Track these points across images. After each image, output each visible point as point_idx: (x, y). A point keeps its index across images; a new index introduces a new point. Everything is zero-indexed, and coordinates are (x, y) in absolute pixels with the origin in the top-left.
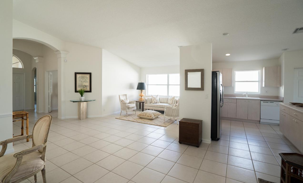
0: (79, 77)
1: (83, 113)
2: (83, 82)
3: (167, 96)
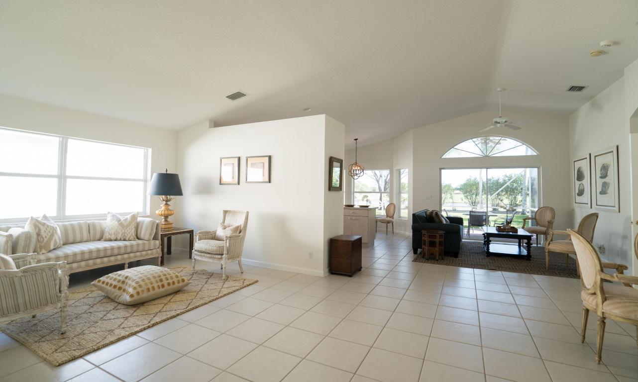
3: (57, 216)
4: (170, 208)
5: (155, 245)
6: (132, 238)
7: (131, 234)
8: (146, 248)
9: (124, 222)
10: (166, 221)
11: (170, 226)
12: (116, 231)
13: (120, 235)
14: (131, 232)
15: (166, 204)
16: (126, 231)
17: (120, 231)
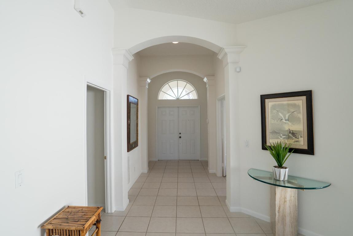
0: (274, 107)
1: (283, 218)
2: (284, 121)
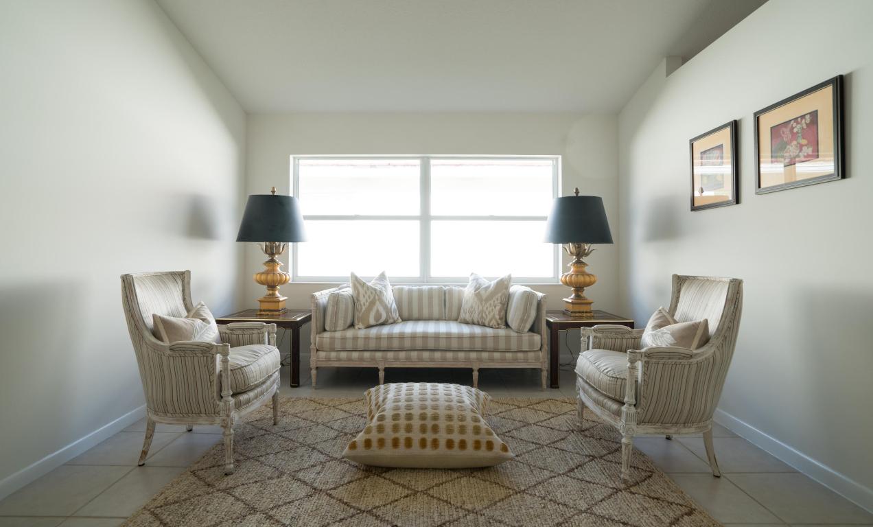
3: (420, 278)
4: (587, 269)
5: (531, 343)
6: (493, 323)
7: (492, 314)
8: (514, 347)
9: (483, 292)
10: (578, 296)
11: (584, 308)
12: (472, 307)
13: (476, 316)
14: (494, 312)
15: (579, 263)
16: (485, 308)
17: (477, 307)
